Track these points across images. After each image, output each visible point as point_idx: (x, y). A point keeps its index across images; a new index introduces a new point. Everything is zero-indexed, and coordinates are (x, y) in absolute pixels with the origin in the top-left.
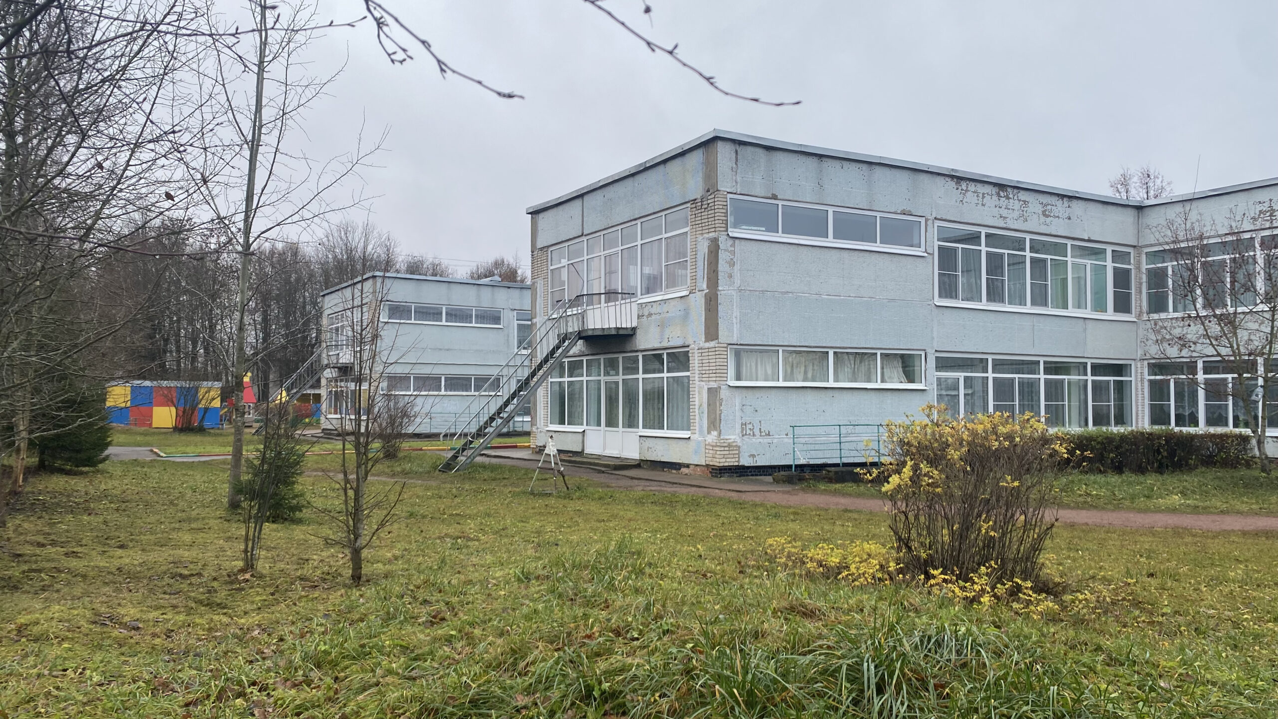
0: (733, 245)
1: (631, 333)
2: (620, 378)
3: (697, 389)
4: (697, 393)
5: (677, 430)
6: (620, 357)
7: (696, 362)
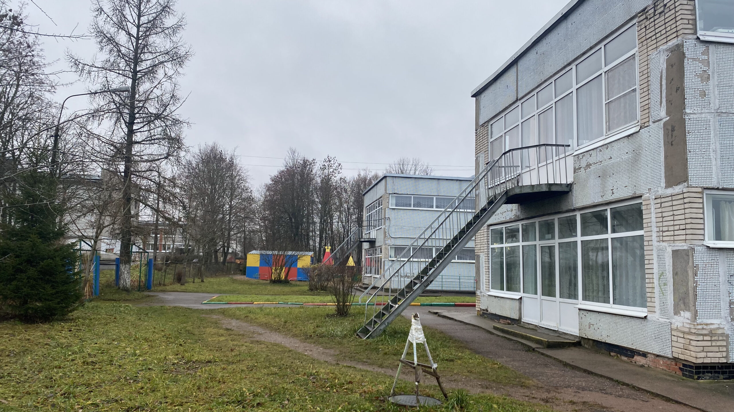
0: (706, 52)
1: (566, 189)
2: (556, 242)
3: (655, 253)
4: (655, 257)
5: (628, 305)
6: (556, 219)
7: (653, 216)
